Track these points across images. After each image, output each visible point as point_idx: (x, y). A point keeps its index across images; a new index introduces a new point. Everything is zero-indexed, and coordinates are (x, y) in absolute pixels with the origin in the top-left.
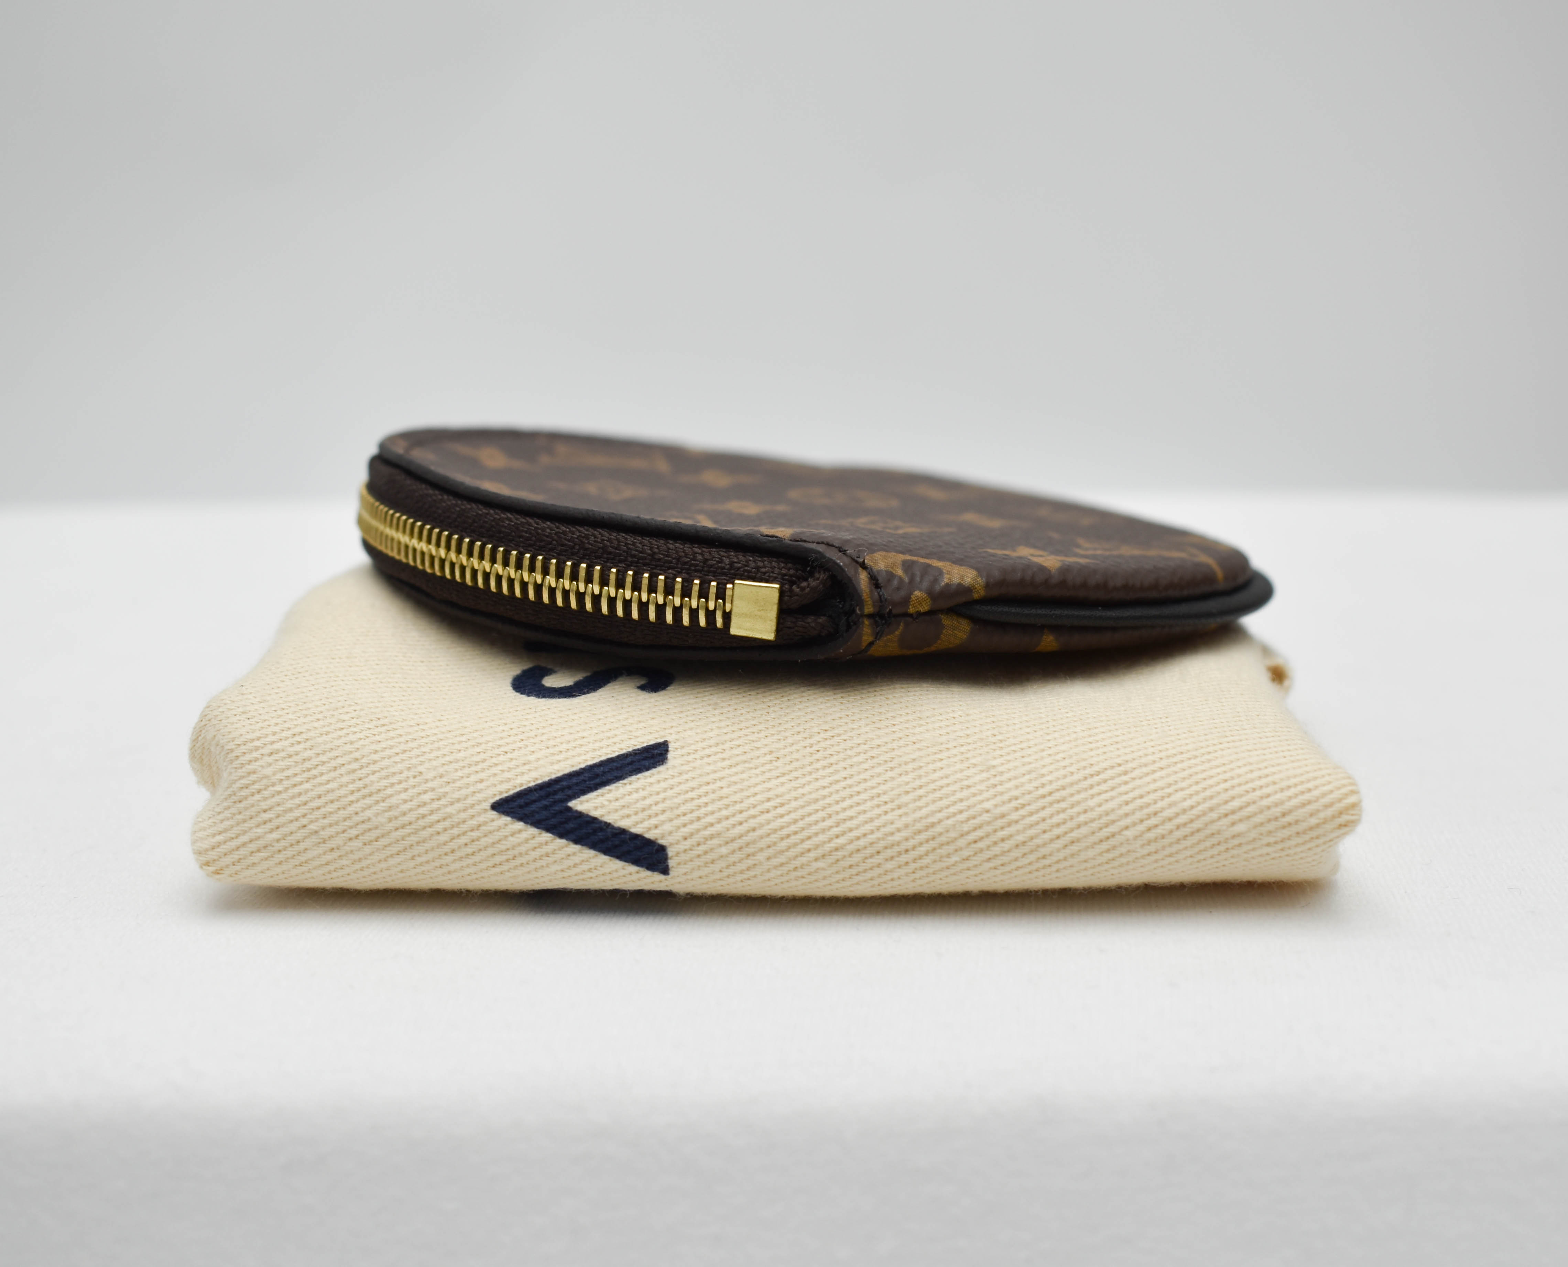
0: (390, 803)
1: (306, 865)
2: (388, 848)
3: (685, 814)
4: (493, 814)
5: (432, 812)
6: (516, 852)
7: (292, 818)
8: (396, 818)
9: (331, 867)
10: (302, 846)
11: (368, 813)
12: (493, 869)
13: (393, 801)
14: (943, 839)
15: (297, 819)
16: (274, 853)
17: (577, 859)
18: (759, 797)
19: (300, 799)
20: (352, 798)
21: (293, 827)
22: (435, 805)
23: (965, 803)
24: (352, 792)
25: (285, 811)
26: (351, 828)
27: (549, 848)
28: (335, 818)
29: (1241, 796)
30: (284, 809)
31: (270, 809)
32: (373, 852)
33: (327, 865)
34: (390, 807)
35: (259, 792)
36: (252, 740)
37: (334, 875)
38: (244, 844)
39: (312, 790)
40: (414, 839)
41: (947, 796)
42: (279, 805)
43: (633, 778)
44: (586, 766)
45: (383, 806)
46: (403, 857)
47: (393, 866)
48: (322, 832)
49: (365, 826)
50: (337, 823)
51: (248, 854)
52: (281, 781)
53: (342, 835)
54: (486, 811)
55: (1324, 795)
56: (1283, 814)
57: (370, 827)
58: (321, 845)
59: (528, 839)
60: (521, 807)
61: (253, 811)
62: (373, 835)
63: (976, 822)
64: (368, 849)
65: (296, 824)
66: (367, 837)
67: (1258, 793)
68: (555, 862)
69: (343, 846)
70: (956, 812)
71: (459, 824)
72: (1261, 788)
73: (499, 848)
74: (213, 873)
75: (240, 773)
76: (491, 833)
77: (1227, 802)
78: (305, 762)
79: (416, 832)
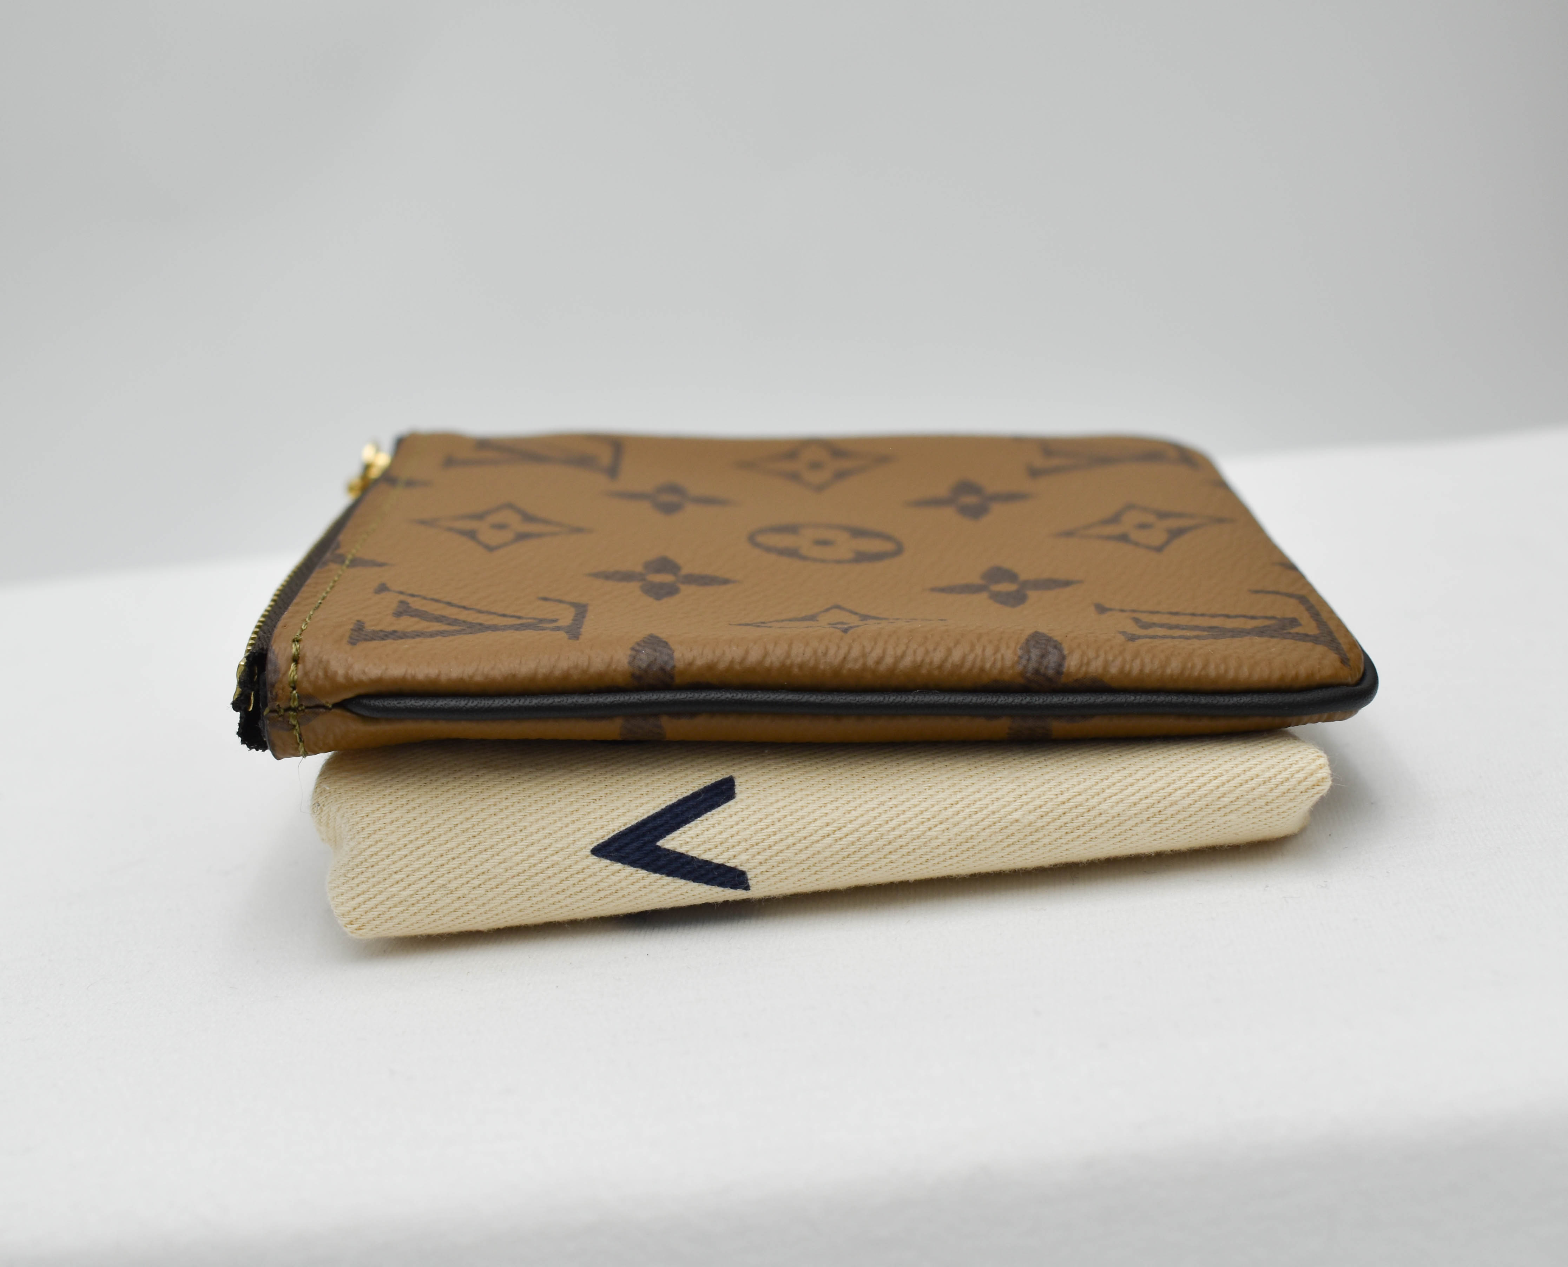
0: (504, 856)
1: (437, 913)
2: (507, 893)
3: (757, 844)
4: (594, 859)
5: (541, 861)
6: (617, 887)
7: (421, 876)
8: (511, 868)
9: (459, 913)
10: (433, 898)
11: (487, 866)
12: (599, 901)
13: (506, 854)
15: (425, 877)
16: (409, 906)
17: (670, 888)
18: (818, 823)
19: (425, 859)
20: (470, 854)
21: (423, 883)
22: (543, 855)
23: (997, 815)
24: (469, 849)
25: (414, 871)
26: (473, 879)
27: (646, 882)
28: (458, 871)
29: (1230, 792)
30: (413, 869)
31: (401, 871)
32: (495, 897)
33: (455, 911)
34: (505, 859)
35: (389, 856)
37: (462, 919)
38: (382, 903)
39: (434, 851)
40: (529, 883)
41: (982, 809)
42: (407, 866)
43: (709, 814)
44: (666, 807)
45: (497, 859)
46: (520, 899)
47: (513, 907)
48: (448, 886)
49: (485, 877)
50: (461, 876)
51: (386, 910)
52: (405, 845)
53: (467, 886)
54: (588, 856)
55: (1300, 782)
56: (1267, 804)
57: (489, 877)
58: (449, 896)
59: (627, 876)
60: (617, 850)
61: (385, 874)
62: (493, 883)
63: (1008, 831)
64: (490, 895)
65: (425, 881)
66: (488, 885)
67: (1246, 787)
68: (652, 891)
69: (469, 894)
70: (990, 823)
71: (566, 868)
72: (1247, 782)
73: (602, 885)
74: (356, 929)
75: (368, 842)
76: (595, 874)
77: (1219, 798)
78: (422, 826)
79: (530, 878)
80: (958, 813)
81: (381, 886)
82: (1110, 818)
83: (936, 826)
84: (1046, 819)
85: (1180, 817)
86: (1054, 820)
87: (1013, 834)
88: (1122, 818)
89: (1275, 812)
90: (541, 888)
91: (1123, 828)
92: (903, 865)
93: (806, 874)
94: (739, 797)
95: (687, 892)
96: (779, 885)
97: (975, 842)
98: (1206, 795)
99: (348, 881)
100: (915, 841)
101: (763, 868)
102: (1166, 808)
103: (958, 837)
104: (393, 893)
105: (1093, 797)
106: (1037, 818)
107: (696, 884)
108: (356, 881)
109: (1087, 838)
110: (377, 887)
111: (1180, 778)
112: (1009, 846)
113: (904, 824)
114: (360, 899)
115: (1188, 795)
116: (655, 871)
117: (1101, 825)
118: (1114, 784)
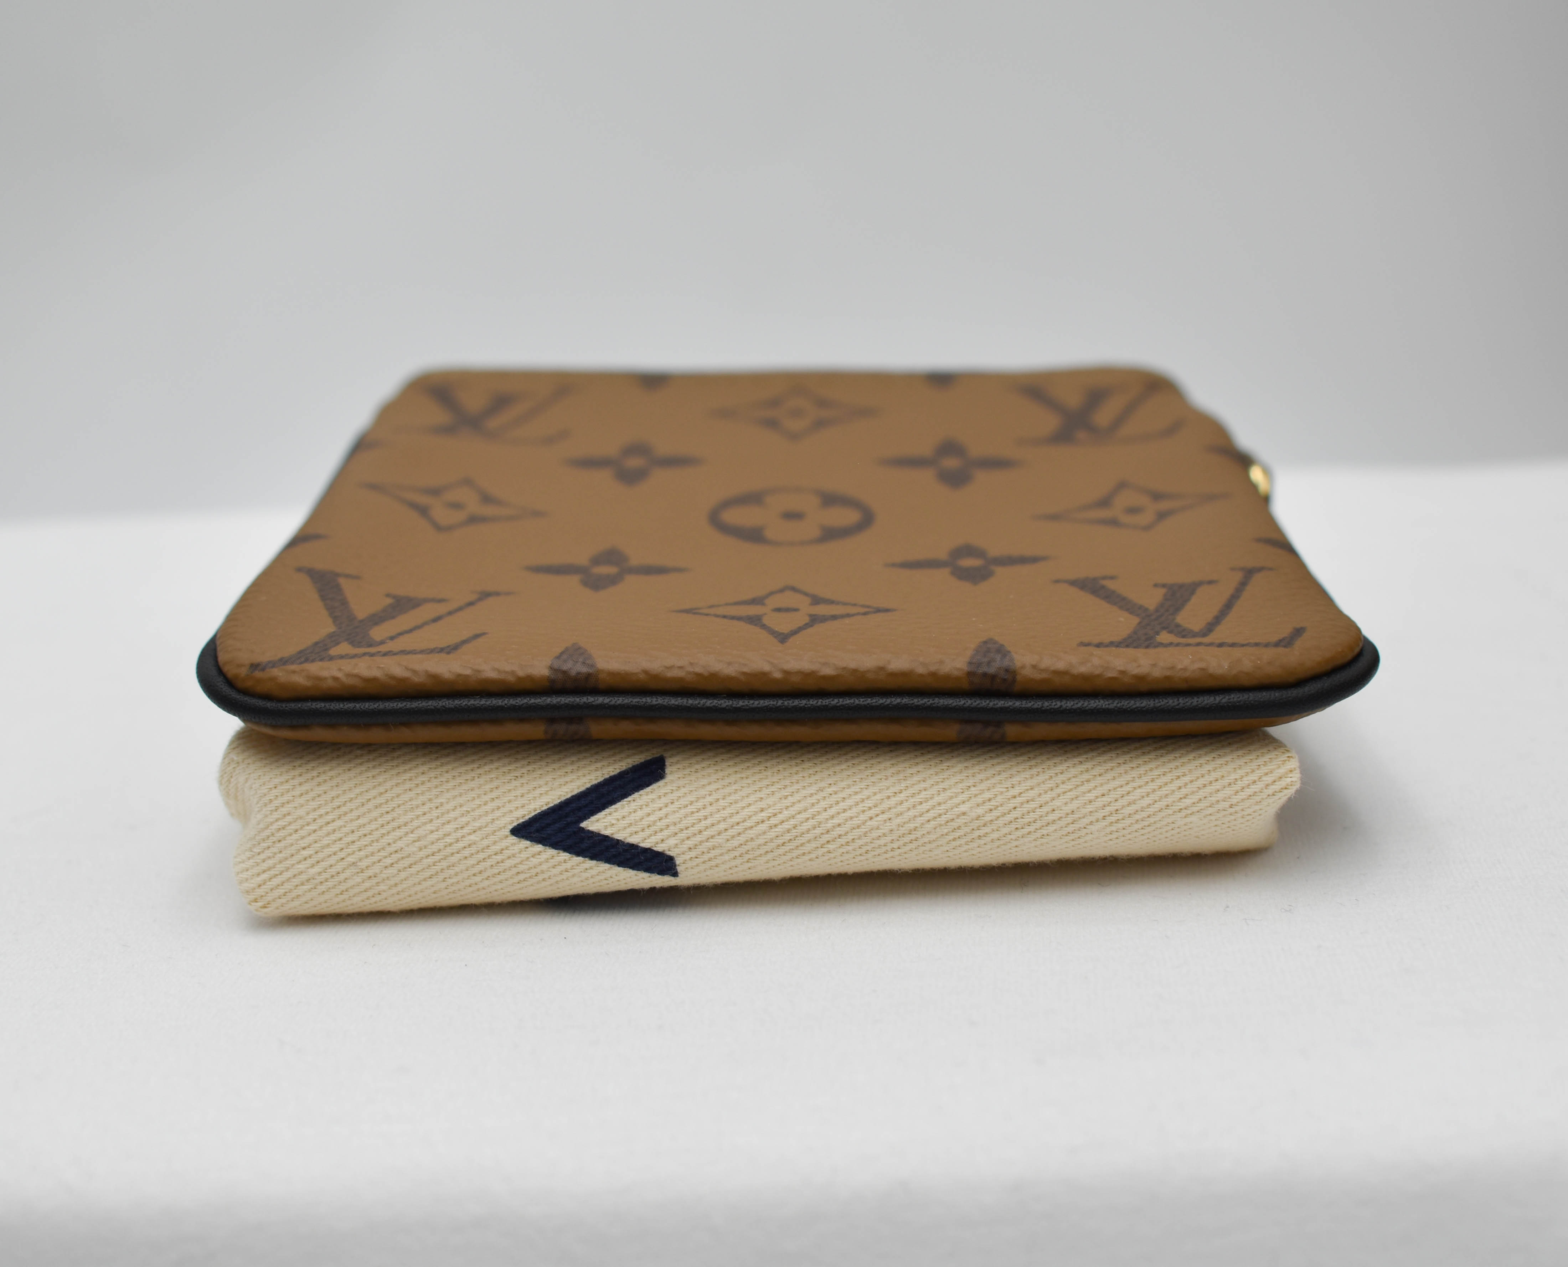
0: (418, 834)
1: (346, 893)
2: (421, 874)
3: (687, 828)
4: (514, 839)
5: (457, 841)
6: (538, 870)
7: (330, 853)
8: (425, 847)
9: (370, 893)
10: (342, 877)
11: (400, 844)
12: (518, 885)
13: (421, 832)
15: (335, 854)
16: (317, 885)
17: (594, 872)
18: (753, 808)
19: (335, 835)
20: (383, 831)
21: (332, 860)
22: (459, 834)
23: (943, 807)
25: (323, 848)
26: (385, 857)
27: (568, 865)
28: (369, 849)
30: (322, 845)
31: (309, 846)
32: (408, 877)
33: (365, 891)
34: (419, 837)
35: (297, 831)
37: (373, 900)
38: (288, 880)
39: (345, 826)
40: (444, 864)
41: (927, 800)
42: (316, 842)
44: (591, 786)
45: (412, 837)
46: (434, 880)
47: (426, 889)
48: (358, 864)
49: (398, 855)
50: (372, 854)
51: (293, 888)
52: (315, 820)
53: (378, 864)
54: (507, 837)
55: (1267, 786)
56: (1231, 806)
57: (403, 855)
58: (359, 875)
59: (548, 859)
61: (292, 850)
62: (407, 862)
63: (954, 824)
64: (403, 875)
65: (335, 858)
66: (401, 865)
67: (1209, 789)
68: (573, 876)
69: (380, 873)
70: (935, 815)
71: (484, 849)
72: (1211, 783)
73: (522, 868)
74: (261, 907)
75: (276, 815)
76: (514, 856)
77: (1181, 799)
78: (333, 800)
79: (445, 858)
80: (901, 803)
81: (288, 862)
82: (1064, 815)
83: (877, 815)
84: (995, 813)
85: (1137, 817)
86: (1004, 815)
87: (959, 828)
88: (1076, 816)
89: (1239, 815)
90: (457, 869)
91: (1076, 826)
92: (841, 855)
93: (738, 861)
94: (669, 777)
95: (611, 877)
96: (708, 873)
97: (919, 834)
98: (1166, 796)
99: (254, 856)
100: (854, 831)
101: (693, 854)
102: (1123, 807)
103: (901, 828)
104: (300, 870)
105: (1046, 792)
106: (986, 812)
107: (621, 869)
108: (262, 856)
109: (1038, 834)
110: (284, 863)
112: (954, 839)
113: (844, 812)
114: (265, 876)
116: (578, 854)
117: (1054, 822)
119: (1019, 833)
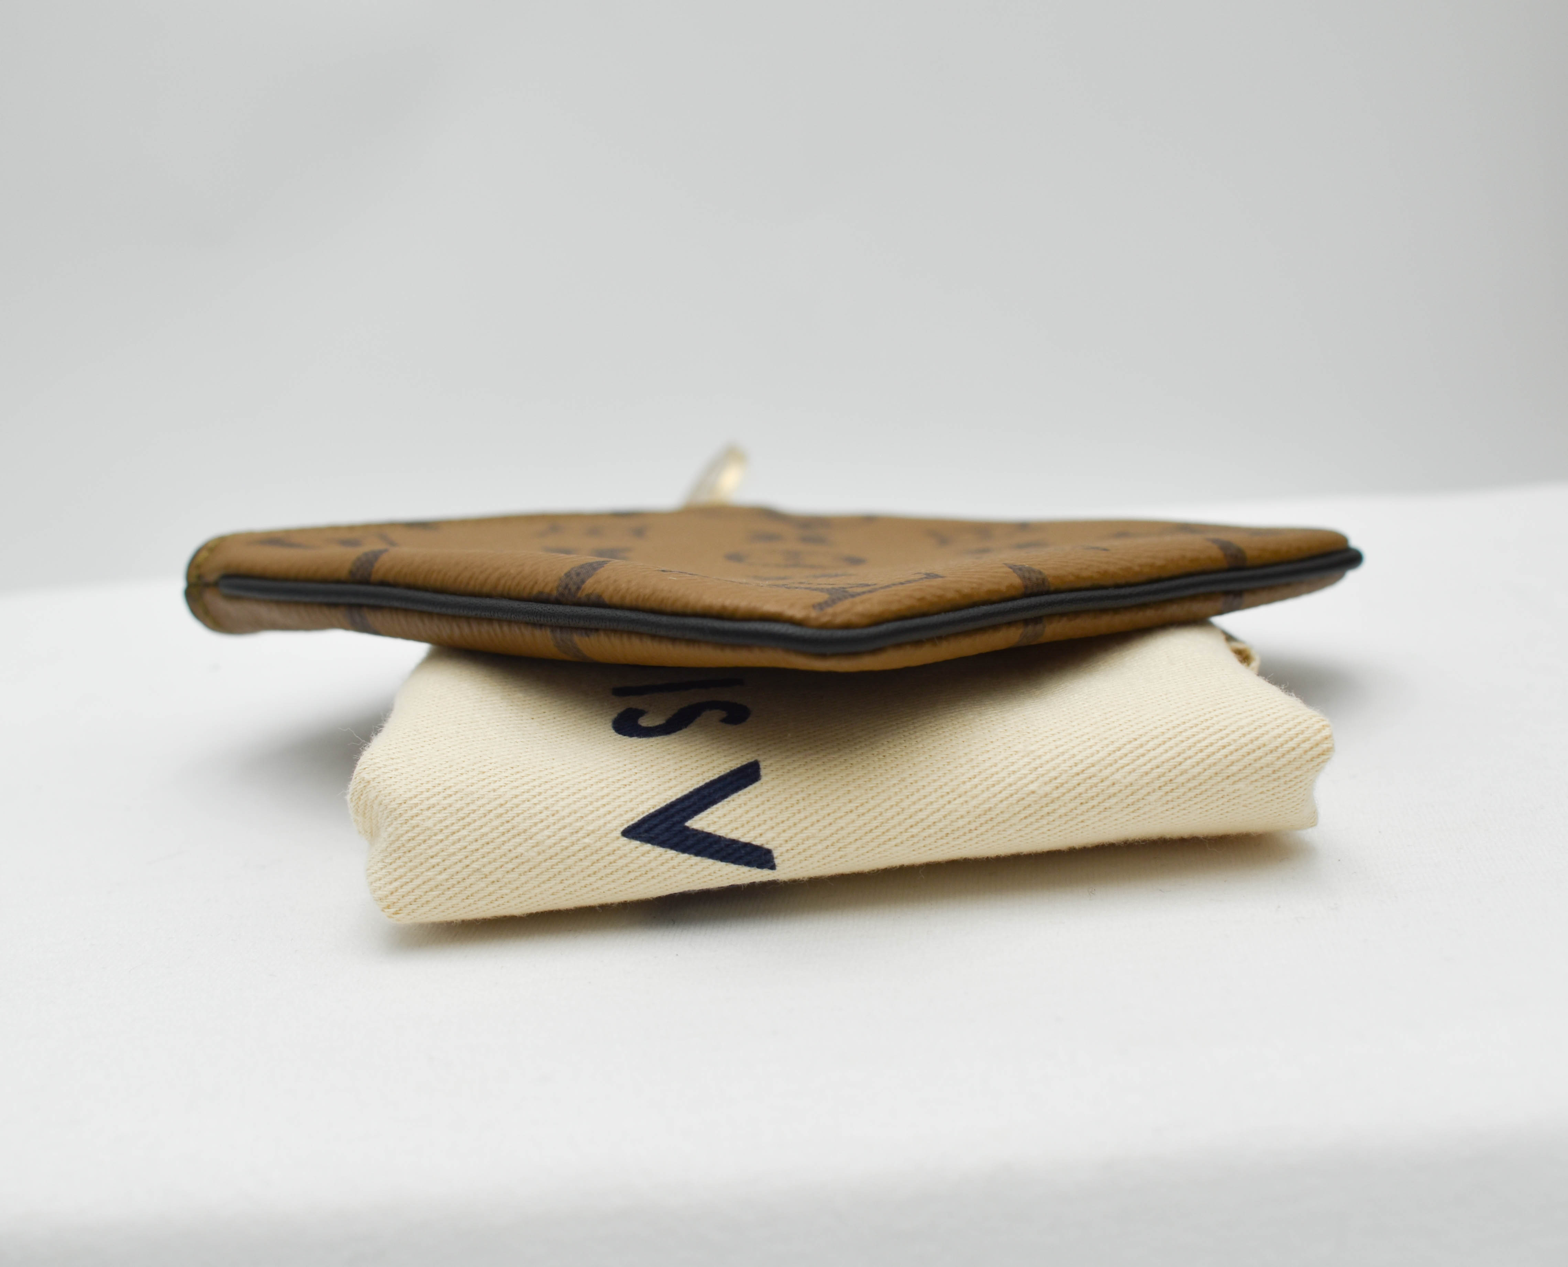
0: (537, 839)
1: (472, 897)
2: (540, 876)
3: (783, 822)
4: (624, 840)
5: (573, 844)
6: (647, 868)
8: (544, 851)
9: (493, 897)
10: (468, 882)
11: (520, 850)
12: (629, 883)
13: (539, 837)
14: (1000, 819)
15: (460, 861)
16: (445, 890)
17: (698, 868)
19: (460, 844)
20: (503, 838)
21: (458, 867)
22: (574, 838)
23: (1014, 787)
24: (503, 834)
25: (449, 856)
26: (507, 863)
27: (675, 862)
28: (492, 856)
29: (1238, 761)
30: (448, 853)
31: (436, 855)
32: (528, 881)
33: (489, 895)
34: (538, 843)
35: (425, 841)
36: (411, 798)
37: (497, 903)
38: (418, 886)
39: (469, 835)
40: (561, 866)
42: (443, 851)
43: (735, 796)
44: (694, 789)
45: (531, 842)
46: (553, 882)
47: (545, 891)
48: (482, 870)
49: (519, 861)
50: (495, 860)
51: (422, 894)
52: (441, 830)
53: (500, 870)
54: (618, 838)
55: (1306, 752)
56: (1274, 772)
57: (523, 860)
58: (483, 880)
59: (656, 857)
60: (646, 831)
61: (422, 858)
62: (526, 867)
63: (1025, 803)
64: (523, 879)
65: (460, 865)
66: (522, 869)
67: (1252, 757)
68: (680, 872)
69: (503, 878)
70: (1007, 795)
71: (597, 851)
72: (1254, 751)
73: (632, 866)
74: (393, 914)
75: (406, 828)
76: (625, 855)
77: (1228, 766)
78: (458, 812)
79: (562, 861)
80: (976, 786)
81: (418, 870)
82: (1123, 788)
83: (955, 799)
84: (1062, 790)
85: (1190, 785)
86: (1069, 791)
88: (1135, 787)
89: (1282, 781)
90: (573, 871)
91: (1135, 797)
92: (924, 840)
93: (831, 850)
94: (764, 779)
95: (715, 873)
96: (804, 864)
97: (992, 814)
98: (1215, 764)
99: (386, 866)
100: (935, 815)
101: (789, 846)
102: (1177, 776)
103: (977, 810)
104: (429, 877)
105: (1106, 768)
106: (1054, 789)
107: (723, 864)
108: (394, 866)
109: (1101, 808)
110: (414, 871)
111: (1190, 748)
112: (1026, 818)
113: (924, 798)
114: (396, 884)
115: (1198, 764)
116: (684, 851)
117: (1115, 794)
118: (1126, 755)
119: (1084, 807)
